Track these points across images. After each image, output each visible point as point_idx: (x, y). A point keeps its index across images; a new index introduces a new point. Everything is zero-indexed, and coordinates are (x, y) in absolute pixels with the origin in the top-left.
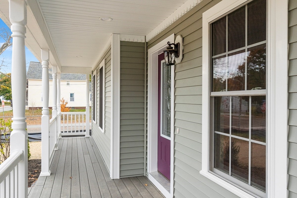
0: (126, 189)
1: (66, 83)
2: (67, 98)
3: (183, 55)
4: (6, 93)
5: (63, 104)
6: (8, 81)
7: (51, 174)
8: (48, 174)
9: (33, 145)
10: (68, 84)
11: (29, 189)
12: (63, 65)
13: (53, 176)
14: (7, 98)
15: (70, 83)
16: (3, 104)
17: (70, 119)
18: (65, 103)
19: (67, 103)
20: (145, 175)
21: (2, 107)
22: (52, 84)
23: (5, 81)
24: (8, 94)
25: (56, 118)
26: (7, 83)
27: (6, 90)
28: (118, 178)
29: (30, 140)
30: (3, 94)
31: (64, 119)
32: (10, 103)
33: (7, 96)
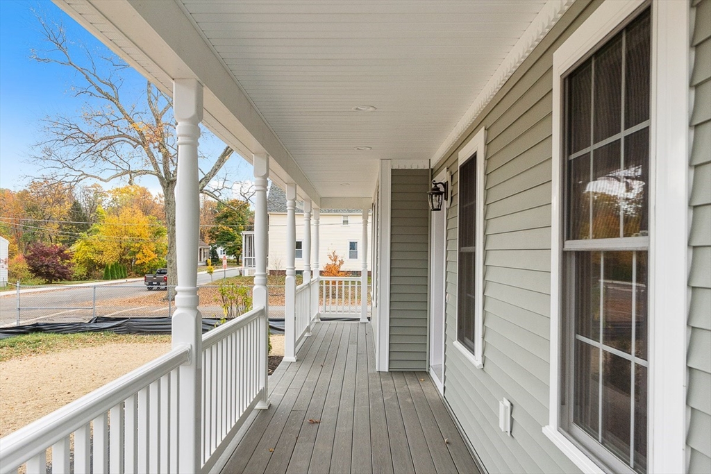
0: (392, 381)
1: (342, 219)
2: (344, 252)
3: (452, 198)
4: (228, 240)
5: (335, 264)
6: (231, 216)
7: (297, 361)
8: (293, 359)
9: (276, 339)
10: (346, 222)
11: (269, 377)
12: (322, 196)
13: (299, 363)
14: (229, 252)
15: (350, 219)
16: (225, 262)
17: (347, 298)
18: (338, 263)
19: (342, 262)
20: (427, 371)
21: (223, 269)
22: (313, 221)
23: (226, 217)
24: (231, 244)
25: (309, 285)
26: (230, 219)
27: (228, 233)
28: (387, 370)
29: (271, 331)
30: (223, 244)
31: (337, 296)
32: (234, 262)
33: (230, 247)
